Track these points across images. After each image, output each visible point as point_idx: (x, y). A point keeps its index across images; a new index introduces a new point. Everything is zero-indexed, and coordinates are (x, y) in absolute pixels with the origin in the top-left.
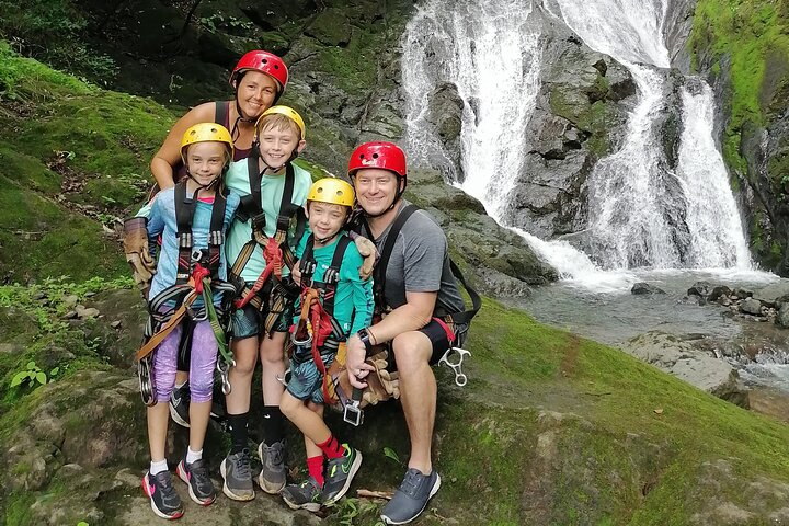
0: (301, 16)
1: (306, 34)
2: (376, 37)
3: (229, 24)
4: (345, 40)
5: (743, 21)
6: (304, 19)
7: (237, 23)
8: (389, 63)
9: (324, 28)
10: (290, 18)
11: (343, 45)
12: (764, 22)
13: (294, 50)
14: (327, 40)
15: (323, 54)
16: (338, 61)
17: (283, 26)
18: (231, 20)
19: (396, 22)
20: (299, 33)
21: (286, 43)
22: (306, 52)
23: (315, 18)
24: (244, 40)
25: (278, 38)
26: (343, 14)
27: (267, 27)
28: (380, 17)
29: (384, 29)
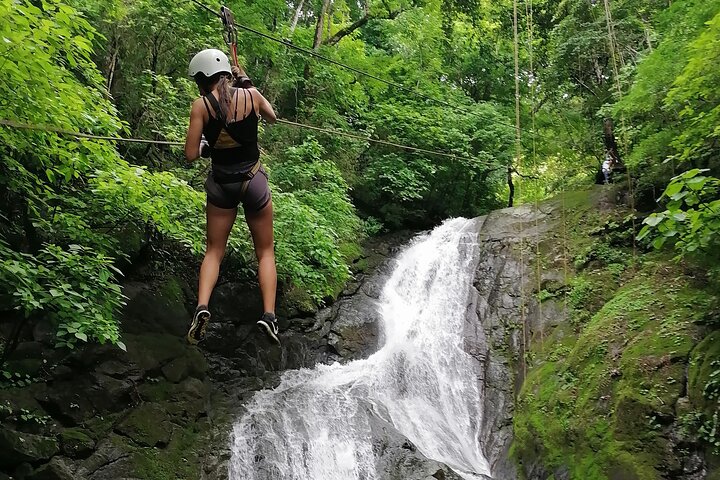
0: (114, 409)
1: (117, 432)
2: (199, 437)
3: (20, 419)
4: (165, 440)
5: (577, 435)
6: (115, 414)
7: (30, 417)
8: (215, 467)
9: (140, 426)
10: (99, 412)
11: (162, 445)
12: (600, 437)
13: (102, 451)
14: (142, 440)
15: (137, 456)
16: (155, 464)
17: (88, 422)
18: (22, 413)
19: (222, 421)
20: (108, 430)
21: (92, 443)
22: (116, 453)
23: (128, 413)
24: (39, 438)
25: (82, 437)
26: (163, 410)
27: (68, 422)
28: (204, 415)
29: (208, 427)
